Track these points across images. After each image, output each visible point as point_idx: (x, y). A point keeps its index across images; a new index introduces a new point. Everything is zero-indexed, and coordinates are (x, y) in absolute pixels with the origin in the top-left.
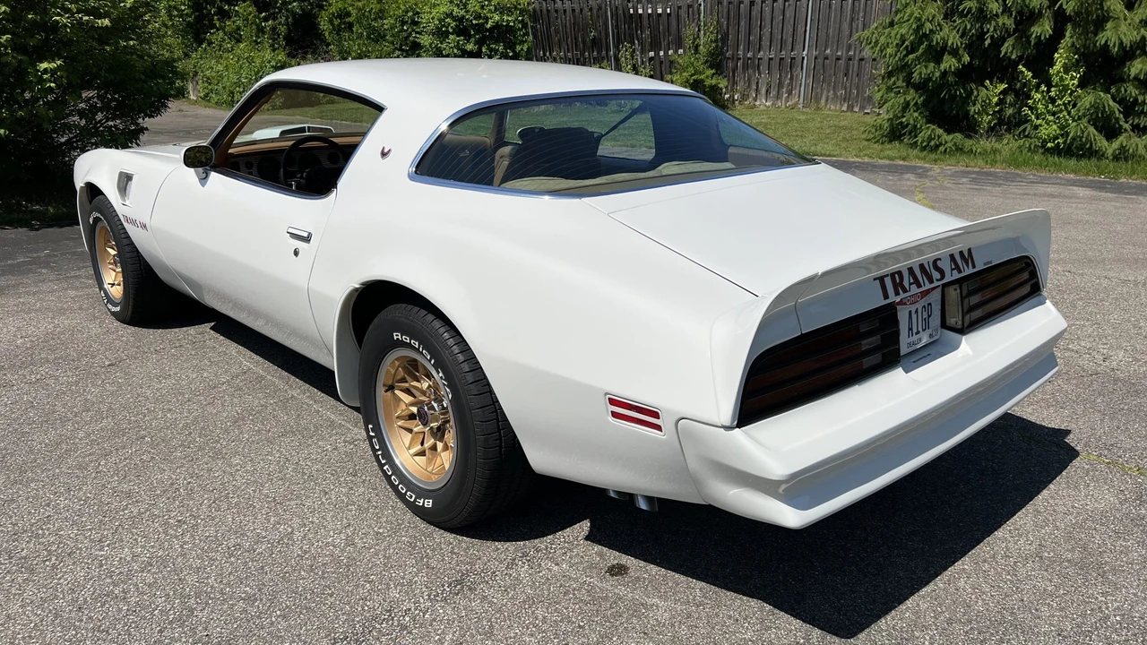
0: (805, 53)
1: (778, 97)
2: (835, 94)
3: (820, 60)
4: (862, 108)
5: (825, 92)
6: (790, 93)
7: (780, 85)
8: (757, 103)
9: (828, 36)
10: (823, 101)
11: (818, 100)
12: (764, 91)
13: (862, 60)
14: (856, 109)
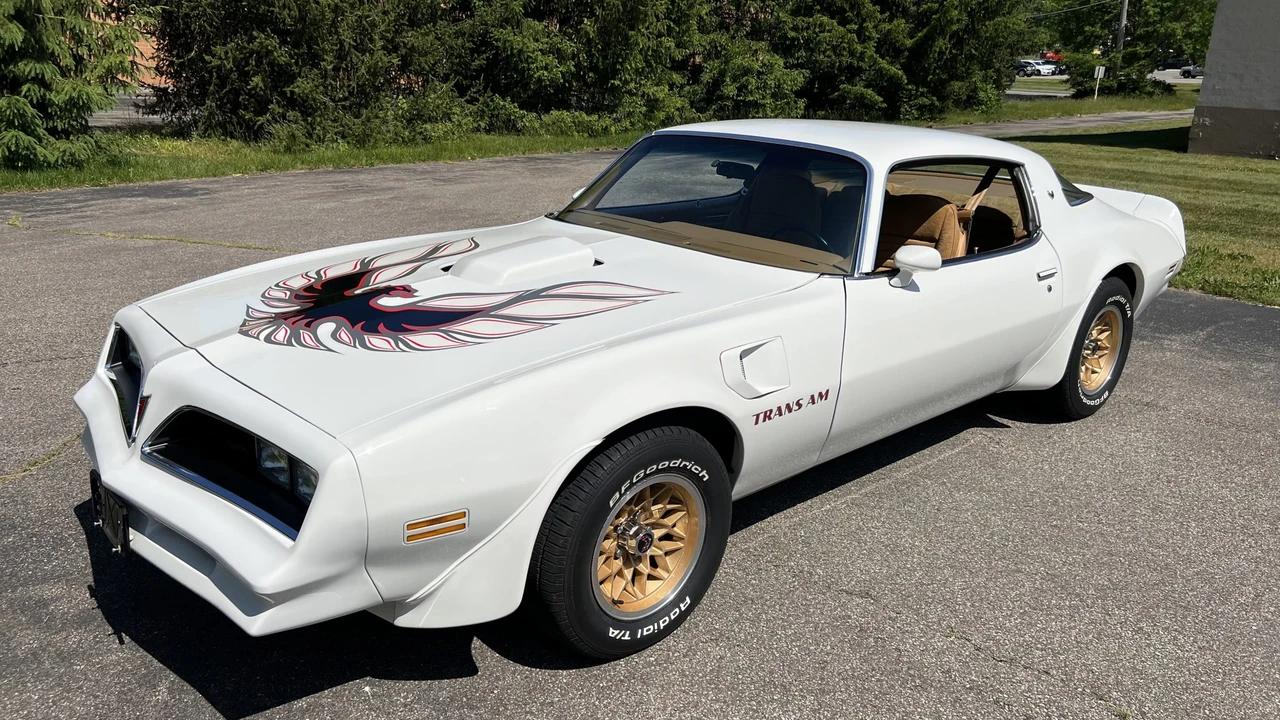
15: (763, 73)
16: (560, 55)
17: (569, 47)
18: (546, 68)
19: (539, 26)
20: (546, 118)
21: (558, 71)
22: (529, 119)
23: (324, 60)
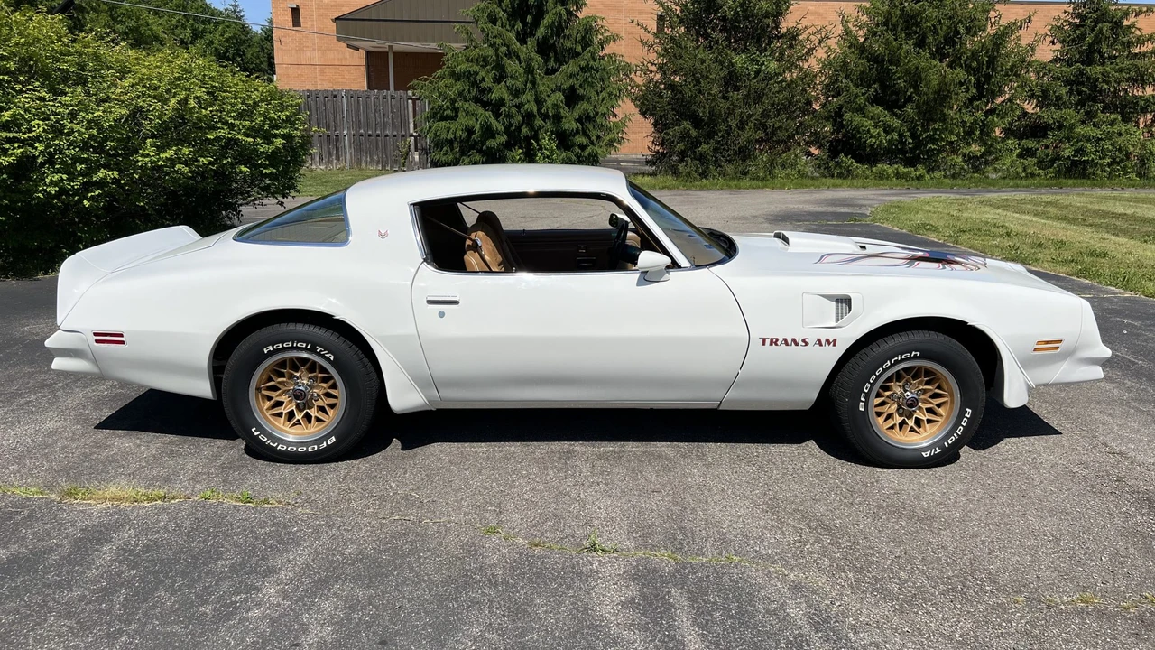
0: (345, 132)
1: (329, 162)
2: (372, 160)
3: (357, 136)
4: (392, 167)
5: (364, 158)
6: (338, 159)
7: (330, 154)
8: (314, 167)
9: (360, 121)
10: (363, 165)
11: (359, 163)
12: (317, 159)
13: (386, 136)
14: (388, 168)
15: (1101, 139)
16: (888, 130)
17: (896, 123)
18: (875, 137)
19: (878, 110)
20: (874, 169)
21: (885, 139)
22: (861, 168)
23: (717, 135)
